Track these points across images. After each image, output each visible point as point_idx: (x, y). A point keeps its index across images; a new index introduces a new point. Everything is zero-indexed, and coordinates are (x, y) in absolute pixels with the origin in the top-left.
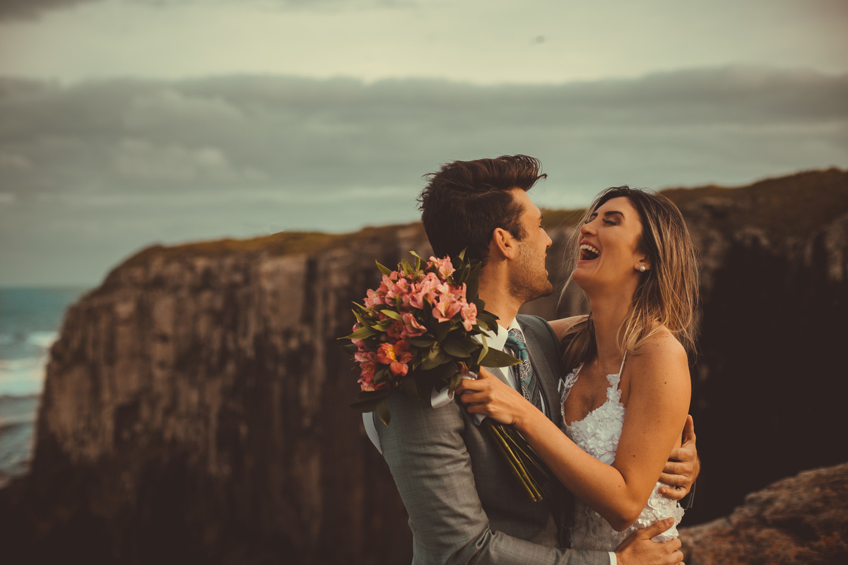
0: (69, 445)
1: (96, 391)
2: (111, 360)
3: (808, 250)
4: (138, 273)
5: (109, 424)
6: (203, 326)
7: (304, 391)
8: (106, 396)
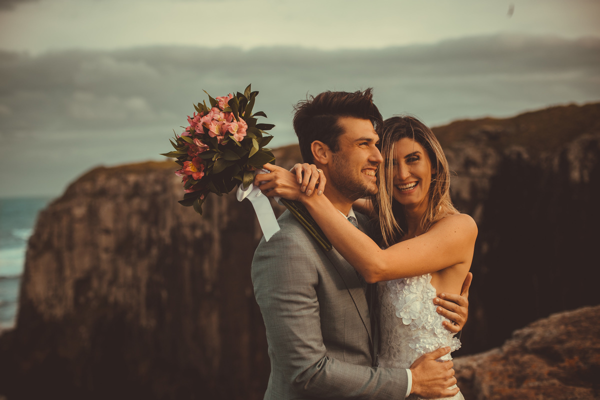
0: (42, 308)
1: (60, 270)
2: (71, 247)
3: (556, 161)
4: (88, 186)
5: (70, 292)
6: (135, 222)
7: (206, 266)
8: (68, 272)
